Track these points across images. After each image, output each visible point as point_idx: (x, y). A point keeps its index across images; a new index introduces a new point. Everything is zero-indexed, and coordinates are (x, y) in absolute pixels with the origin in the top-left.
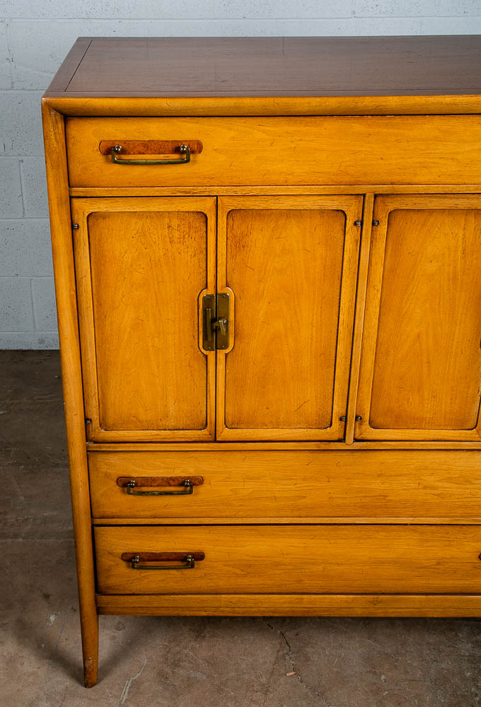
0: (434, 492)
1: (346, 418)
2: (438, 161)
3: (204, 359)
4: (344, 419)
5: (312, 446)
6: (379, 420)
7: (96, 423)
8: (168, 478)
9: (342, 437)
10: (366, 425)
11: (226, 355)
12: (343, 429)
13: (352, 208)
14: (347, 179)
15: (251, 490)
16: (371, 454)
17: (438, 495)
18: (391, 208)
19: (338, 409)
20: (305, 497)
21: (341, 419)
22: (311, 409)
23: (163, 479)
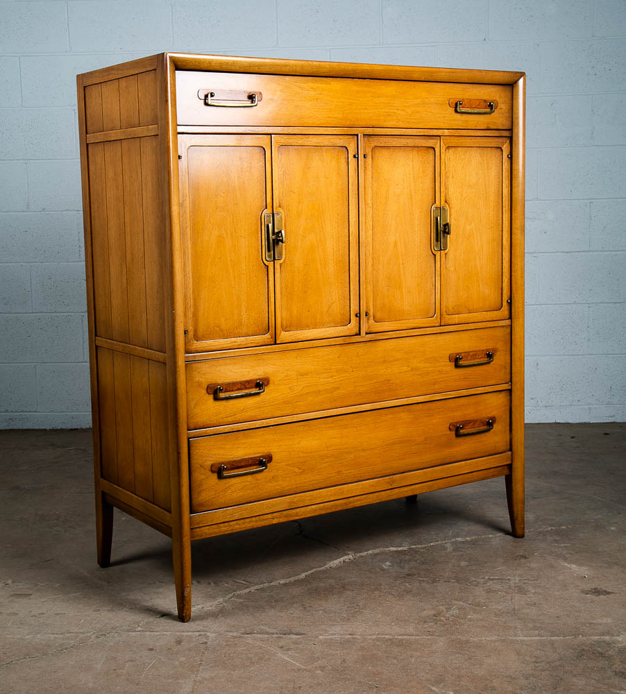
0: (417, 373)
1: (360, 314)
2: (396, 111)
3: (266, 270)
4: (358, 315)
5: (340, 341)
6: (379, 315)
7: (191, 334)
8: (244, 382)
9: (358, 332)
10: (371, 321)
11: (281, 265)
12: (358, 324)
13: (351, 145)
14: (348, 123)
15: (302, 386)
16: (378, 343)
17: (420, 375)
18: (373, 145)
19: (354, 309)
20: (338, 388)
21: (356, 316)
22: (337, 308)
23: (241, 383)
